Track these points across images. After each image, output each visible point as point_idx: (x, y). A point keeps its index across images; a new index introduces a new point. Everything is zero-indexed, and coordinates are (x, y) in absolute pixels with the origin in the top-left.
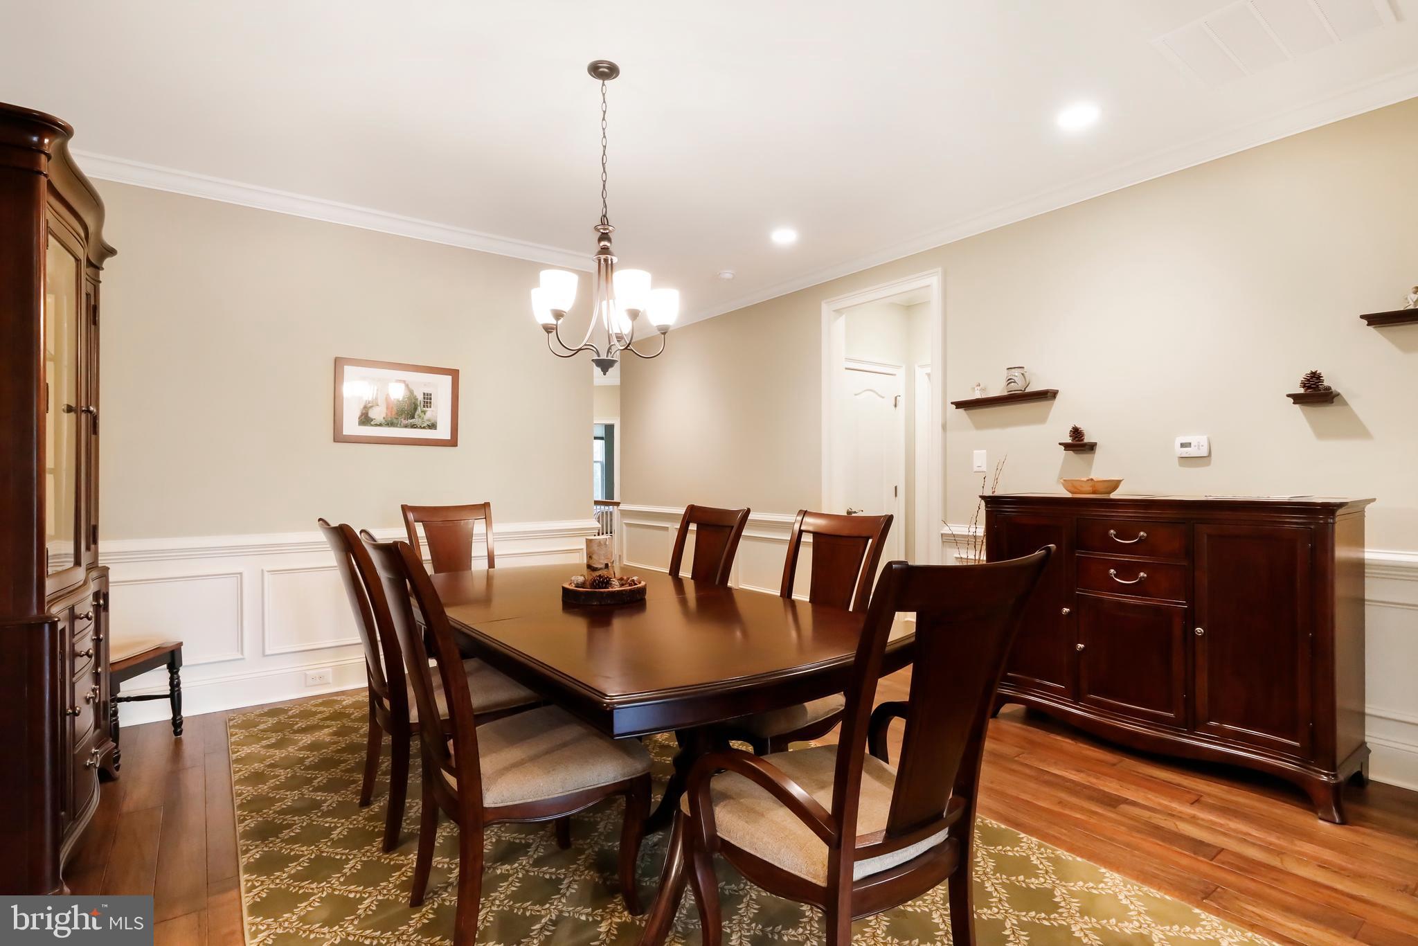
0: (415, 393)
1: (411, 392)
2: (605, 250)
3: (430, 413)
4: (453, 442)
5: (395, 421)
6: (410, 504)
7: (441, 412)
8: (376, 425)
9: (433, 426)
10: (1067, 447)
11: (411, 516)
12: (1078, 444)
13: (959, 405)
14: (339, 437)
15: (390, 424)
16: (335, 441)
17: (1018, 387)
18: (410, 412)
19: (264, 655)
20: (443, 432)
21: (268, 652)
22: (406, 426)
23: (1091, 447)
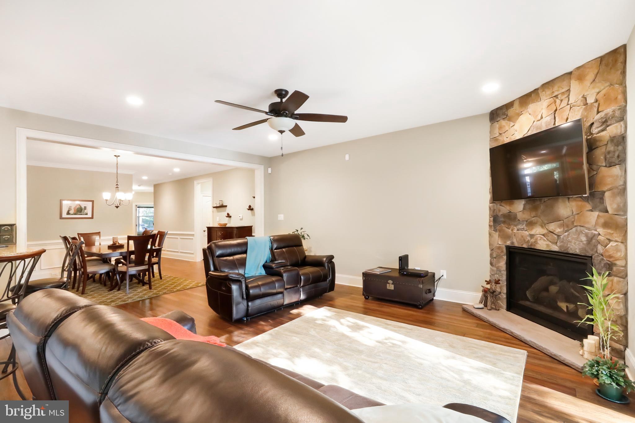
0: (82, 207)
1: (81, 206)
2: (117, 187)
3: (86, 211)
4: (92, 218)
5: (76, 213)
6: (79, 233)
7: (89, 211)
8: (71, 215)
9: (87, 214)
10: (227, 217)
11: (80, 236)
12: (229, 216)
13: (214, 207)
14: (61, 218)
15: (75, 214)
16: (60, 219)
17: (221, 204)
18: (80, 210)
19: (41, 269)
20: (90, 215)
21: (42, 269)
22: (79, 215)
23: (230, 217)
